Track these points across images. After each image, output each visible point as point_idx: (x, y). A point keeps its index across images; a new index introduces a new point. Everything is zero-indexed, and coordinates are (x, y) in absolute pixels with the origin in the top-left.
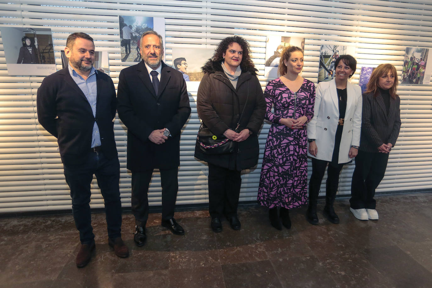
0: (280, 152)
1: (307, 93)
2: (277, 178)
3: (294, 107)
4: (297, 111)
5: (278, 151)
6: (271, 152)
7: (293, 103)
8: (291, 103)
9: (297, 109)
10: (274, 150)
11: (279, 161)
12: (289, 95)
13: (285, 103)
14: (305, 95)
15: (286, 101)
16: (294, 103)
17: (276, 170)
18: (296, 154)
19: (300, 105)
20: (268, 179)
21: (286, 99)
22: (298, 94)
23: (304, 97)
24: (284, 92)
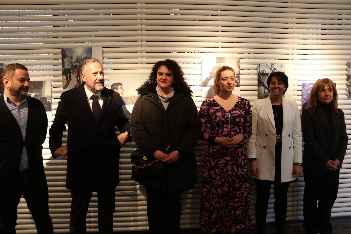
0: (218, 173)
1: (241, 111)
2: (216, 200)
3: (229, 126)
4: (232, 130)
5: (215, 172)
6: (209, 173)
7: (227, 121)
8: (226, 122)
9: (231, 127)
10: (212, 171)
11: (217, 182)
12: (222, 113)
13: (219, 122)
14: (239, 113)
15: (220, 120)
16: (229, 122)
17: (215, 192)
18: (234, 174)
19: (235, 123)
20: (208, 202)
21: (220, 118)
22: (232, 112)
23: (238, 115)
24: (217, 111)
